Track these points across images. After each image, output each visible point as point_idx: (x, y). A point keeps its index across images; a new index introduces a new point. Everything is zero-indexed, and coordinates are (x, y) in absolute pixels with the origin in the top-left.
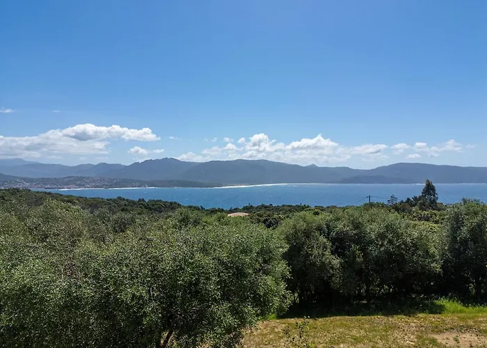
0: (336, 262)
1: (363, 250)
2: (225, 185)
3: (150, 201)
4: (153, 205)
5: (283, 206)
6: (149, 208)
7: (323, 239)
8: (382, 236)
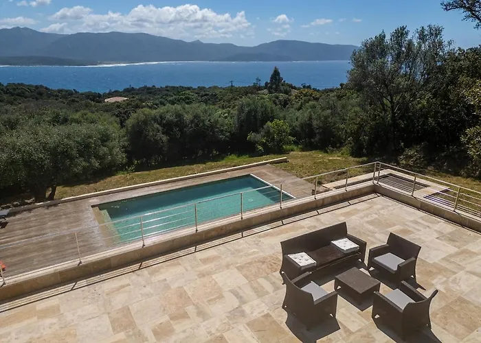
0: (165, 138)
1: (181, 130)
2: (100, 64)
3: (9, 85)
4: (14, 89)
5: (166, 87)
6: (10, 93)
7: (156, 125)
8: (192, 122)
